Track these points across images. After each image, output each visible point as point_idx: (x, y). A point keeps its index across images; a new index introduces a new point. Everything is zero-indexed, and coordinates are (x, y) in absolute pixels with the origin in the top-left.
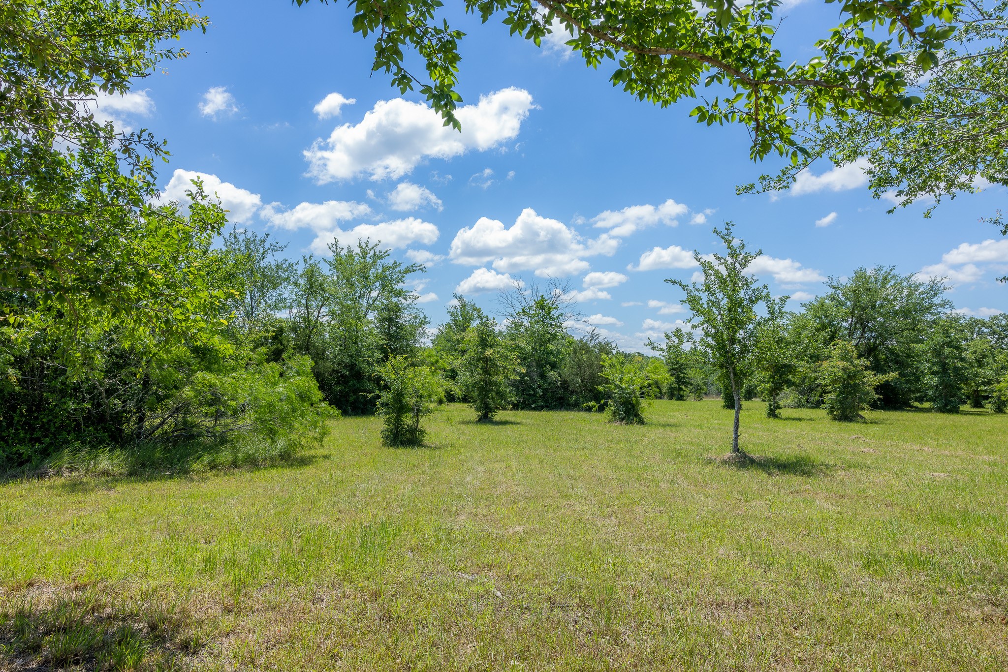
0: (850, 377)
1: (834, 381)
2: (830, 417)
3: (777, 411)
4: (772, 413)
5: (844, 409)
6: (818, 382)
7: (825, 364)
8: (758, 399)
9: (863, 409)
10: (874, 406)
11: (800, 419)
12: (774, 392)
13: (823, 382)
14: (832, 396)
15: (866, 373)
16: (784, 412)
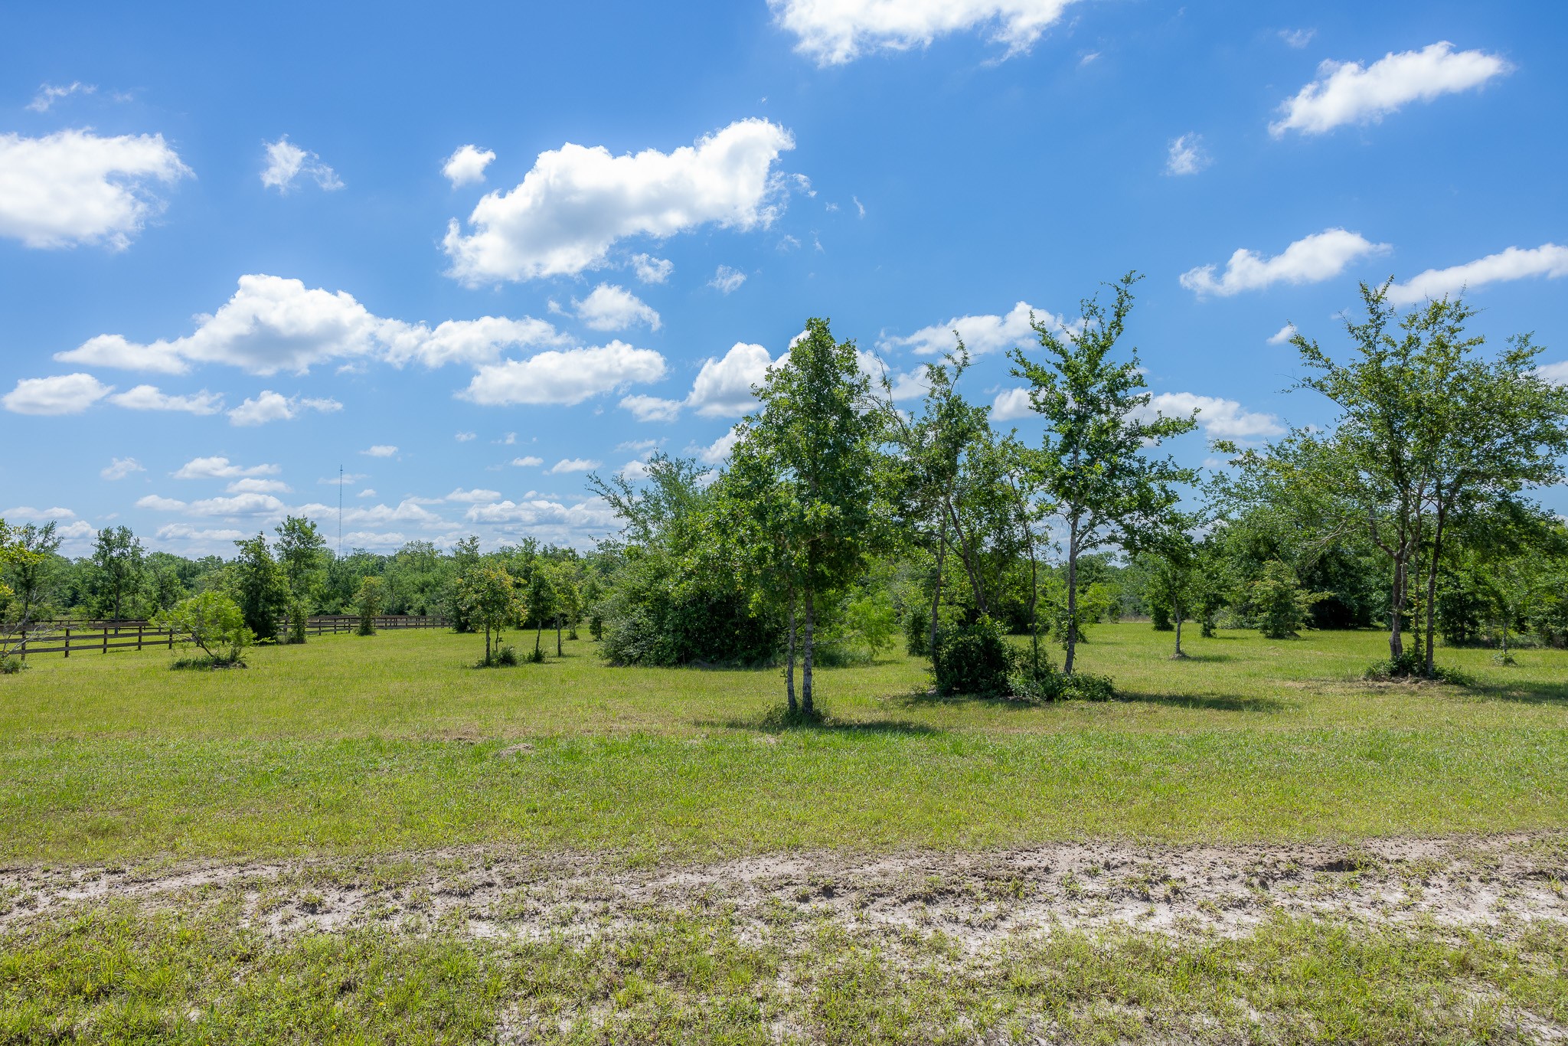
0: (1281, 596)
1: (1267, 600)
2: (1264, 635)
3: (1212, 631)
4: (1207, 633)
5: (1276, 629)
6: (1251, 601)
7: (1257, 584)
8: (1191, 621)
9: (1299, 628)
10: (1310, 626)
11: (1234, 638)
12: (1209, 611)
13: (1256, 602)
14: (1266, 615)
15: (1297, 592)
16: (1219, 633)
